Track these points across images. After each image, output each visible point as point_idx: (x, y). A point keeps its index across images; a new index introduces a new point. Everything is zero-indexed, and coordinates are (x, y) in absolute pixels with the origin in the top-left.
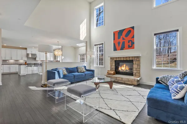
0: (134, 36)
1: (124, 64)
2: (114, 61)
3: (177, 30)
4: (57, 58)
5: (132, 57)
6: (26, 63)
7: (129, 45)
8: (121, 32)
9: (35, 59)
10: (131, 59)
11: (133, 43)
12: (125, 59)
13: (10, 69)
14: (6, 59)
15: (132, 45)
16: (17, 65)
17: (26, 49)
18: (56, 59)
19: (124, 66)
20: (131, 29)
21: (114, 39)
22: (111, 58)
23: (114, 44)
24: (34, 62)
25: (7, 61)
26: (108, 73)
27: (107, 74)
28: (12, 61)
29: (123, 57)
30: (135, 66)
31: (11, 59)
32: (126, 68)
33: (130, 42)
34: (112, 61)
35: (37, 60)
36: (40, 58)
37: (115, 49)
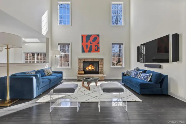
0: (99, 42)
1: (91, 65)
2: (82, 62)
3: (123, 44)
5: (98, 59)
7: (95, 49)
8: (88, 37)
10: (97, 60)
11: (98, 48)
12: (93, 61)
15: (98, 49)
19: (90, 67)
20: (97, 37)
21: (82, 42)
22: (79, 59)
23: (82, 46)
26: (78, 73)
27: (78, 75)
29: (91, 59)
30: (100, 66)
32: (92, 67)
33: (97, 46)
34: (81, 62)
37: (83, 51)
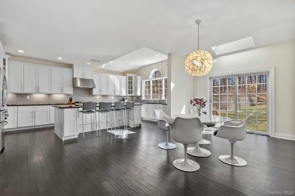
4: (136, 90)
6: (71, 100)
9: (89, 91)
13: (35, 117)
14: (26, 91)
16: (52, 108)
17: (71, 66)
18: (132, 91)
24: (87, 99)
25: (28, 97)
28: (39, 97)
31: (38, 92)
35: (94, 95)
36: (100, 90)
